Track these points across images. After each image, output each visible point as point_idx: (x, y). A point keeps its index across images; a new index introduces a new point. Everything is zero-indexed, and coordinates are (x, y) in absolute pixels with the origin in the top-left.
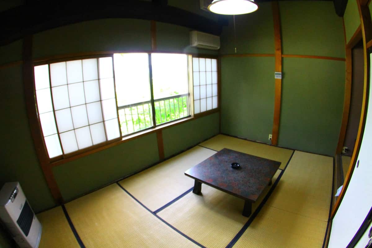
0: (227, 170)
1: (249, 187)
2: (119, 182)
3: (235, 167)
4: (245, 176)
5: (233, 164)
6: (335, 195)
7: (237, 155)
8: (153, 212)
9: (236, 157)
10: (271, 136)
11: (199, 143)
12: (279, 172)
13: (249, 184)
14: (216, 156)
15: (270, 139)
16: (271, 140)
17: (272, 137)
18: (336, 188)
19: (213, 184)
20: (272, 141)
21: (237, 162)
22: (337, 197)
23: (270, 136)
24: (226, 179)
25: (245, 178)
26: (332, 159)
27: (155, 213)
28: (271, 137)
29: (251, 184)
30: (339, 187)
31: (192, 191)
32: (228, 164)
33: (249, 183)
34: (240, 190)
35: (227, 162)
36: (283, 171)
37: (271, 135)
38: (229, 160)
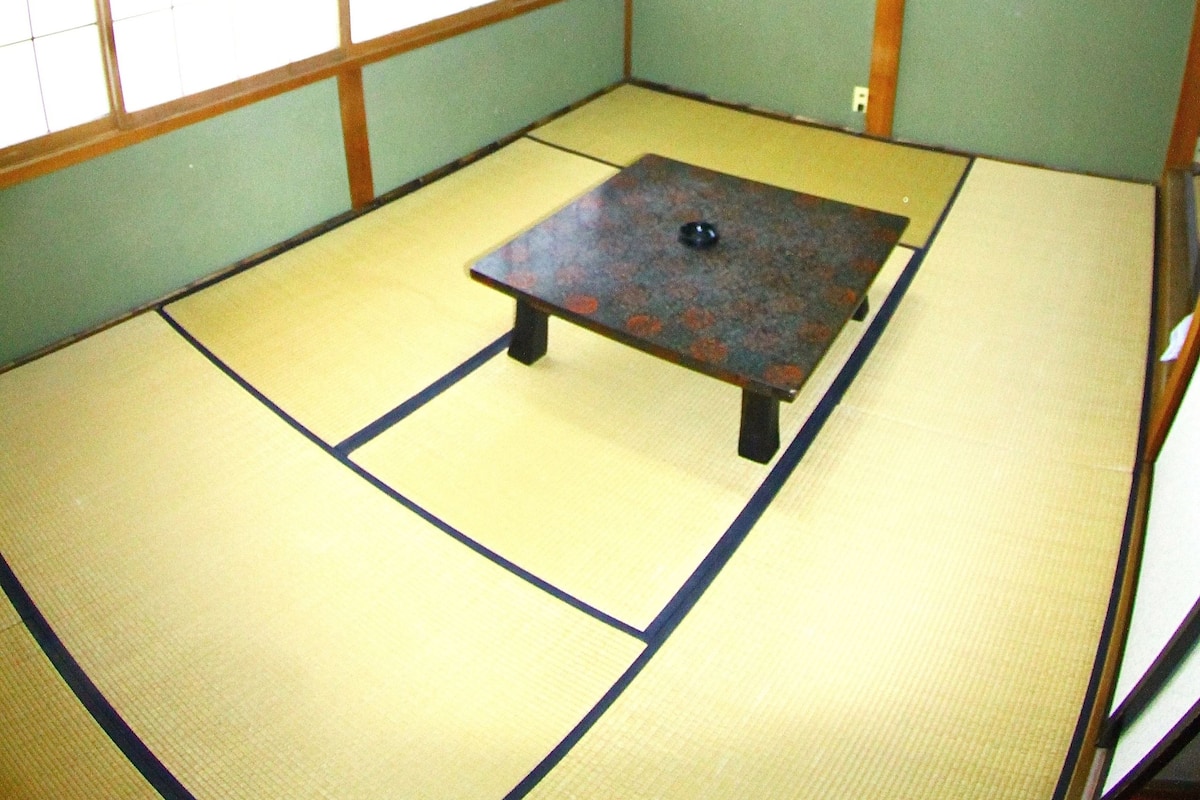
0: (662, 254)
1: (764, 331)
2: (167, 309)
3: (698, 239)
4: (743, 284)
5: (688, 230)
6: (1161, 354)
7: (704, 185)
8: (336, 447)
9: (703, 195)
10: (862, 96)
11: (532, 127)
12: (899, 259)
13: (760, 317)
14: (610, 191)
15: (860, 107)
16: (865, 111)
17: (870, 98)
18: (1167, 323)
19: (601, 318)
20: (868, 118)
21: (708, 217)
22: (1173, 362)
23: (860, 96)
24: (656, 295)
25: (744, 290)
26: (1148, 193)
27: (341, 452)
28: (864, 101)
29: (773, 317)
30: (1177, 320)
31: (507, 350)
32: (665, 229)
33: (765, 312)
34: (722, 345)
35: (660, 218)
36: (919, 256)
37: (865, 91)
38: (670, 209)
